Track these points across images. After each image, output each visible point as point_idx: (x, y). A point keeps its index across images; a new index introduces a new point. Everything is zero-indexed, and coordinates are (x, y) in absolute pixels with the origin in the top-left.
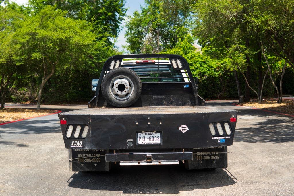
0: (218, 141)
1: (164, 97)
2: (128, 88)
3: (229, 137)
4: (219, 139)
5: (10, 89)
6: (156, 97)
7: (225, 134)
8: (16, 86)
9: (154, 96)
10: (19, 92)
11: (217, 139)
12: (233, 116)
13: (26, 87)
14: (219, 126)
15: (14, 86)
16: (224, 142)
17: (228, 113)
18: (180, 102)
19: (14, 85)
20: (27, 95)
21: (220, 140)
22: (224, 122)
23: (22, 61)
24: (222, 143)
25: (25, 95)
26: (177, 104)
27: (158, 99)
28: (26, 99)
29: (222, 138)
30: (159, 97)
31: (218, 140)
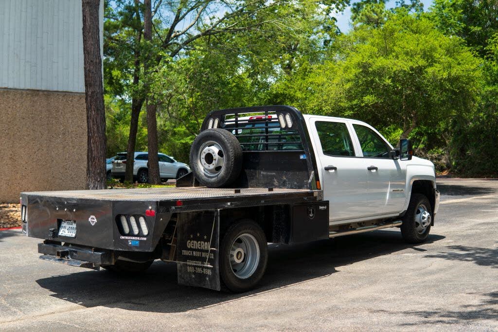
0: (128, 243)
1: (274, 174)
2: (217, 160)
3: (145, 239)
4: (129, 239)
5: (416, 151)
6: (265, 173)
7: (140, 234)
8: (425, 146)
9: (262, 173)
10: (430, 155)
11: (127, 240)
12: (150, 208)
13: (442, 148)
14: (133, 220)
15: (421, 146)
16: (138, 245)
17: (143, 202)
18: (295, 183)
19: (423, 143)
20: (443, 161)
21: (131, 242)
22: (139, 215)
23: (354, 109)
24: (134, 246)
25: (439, 160)
26: (291, 185)
27: (267, 176)
28: (442, 167)
29: (134, 238)
30: (269, 173)
31: (129, 241)
